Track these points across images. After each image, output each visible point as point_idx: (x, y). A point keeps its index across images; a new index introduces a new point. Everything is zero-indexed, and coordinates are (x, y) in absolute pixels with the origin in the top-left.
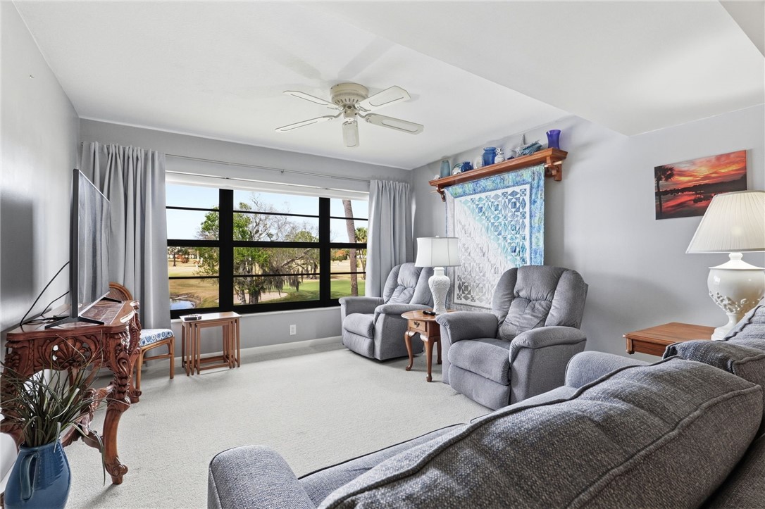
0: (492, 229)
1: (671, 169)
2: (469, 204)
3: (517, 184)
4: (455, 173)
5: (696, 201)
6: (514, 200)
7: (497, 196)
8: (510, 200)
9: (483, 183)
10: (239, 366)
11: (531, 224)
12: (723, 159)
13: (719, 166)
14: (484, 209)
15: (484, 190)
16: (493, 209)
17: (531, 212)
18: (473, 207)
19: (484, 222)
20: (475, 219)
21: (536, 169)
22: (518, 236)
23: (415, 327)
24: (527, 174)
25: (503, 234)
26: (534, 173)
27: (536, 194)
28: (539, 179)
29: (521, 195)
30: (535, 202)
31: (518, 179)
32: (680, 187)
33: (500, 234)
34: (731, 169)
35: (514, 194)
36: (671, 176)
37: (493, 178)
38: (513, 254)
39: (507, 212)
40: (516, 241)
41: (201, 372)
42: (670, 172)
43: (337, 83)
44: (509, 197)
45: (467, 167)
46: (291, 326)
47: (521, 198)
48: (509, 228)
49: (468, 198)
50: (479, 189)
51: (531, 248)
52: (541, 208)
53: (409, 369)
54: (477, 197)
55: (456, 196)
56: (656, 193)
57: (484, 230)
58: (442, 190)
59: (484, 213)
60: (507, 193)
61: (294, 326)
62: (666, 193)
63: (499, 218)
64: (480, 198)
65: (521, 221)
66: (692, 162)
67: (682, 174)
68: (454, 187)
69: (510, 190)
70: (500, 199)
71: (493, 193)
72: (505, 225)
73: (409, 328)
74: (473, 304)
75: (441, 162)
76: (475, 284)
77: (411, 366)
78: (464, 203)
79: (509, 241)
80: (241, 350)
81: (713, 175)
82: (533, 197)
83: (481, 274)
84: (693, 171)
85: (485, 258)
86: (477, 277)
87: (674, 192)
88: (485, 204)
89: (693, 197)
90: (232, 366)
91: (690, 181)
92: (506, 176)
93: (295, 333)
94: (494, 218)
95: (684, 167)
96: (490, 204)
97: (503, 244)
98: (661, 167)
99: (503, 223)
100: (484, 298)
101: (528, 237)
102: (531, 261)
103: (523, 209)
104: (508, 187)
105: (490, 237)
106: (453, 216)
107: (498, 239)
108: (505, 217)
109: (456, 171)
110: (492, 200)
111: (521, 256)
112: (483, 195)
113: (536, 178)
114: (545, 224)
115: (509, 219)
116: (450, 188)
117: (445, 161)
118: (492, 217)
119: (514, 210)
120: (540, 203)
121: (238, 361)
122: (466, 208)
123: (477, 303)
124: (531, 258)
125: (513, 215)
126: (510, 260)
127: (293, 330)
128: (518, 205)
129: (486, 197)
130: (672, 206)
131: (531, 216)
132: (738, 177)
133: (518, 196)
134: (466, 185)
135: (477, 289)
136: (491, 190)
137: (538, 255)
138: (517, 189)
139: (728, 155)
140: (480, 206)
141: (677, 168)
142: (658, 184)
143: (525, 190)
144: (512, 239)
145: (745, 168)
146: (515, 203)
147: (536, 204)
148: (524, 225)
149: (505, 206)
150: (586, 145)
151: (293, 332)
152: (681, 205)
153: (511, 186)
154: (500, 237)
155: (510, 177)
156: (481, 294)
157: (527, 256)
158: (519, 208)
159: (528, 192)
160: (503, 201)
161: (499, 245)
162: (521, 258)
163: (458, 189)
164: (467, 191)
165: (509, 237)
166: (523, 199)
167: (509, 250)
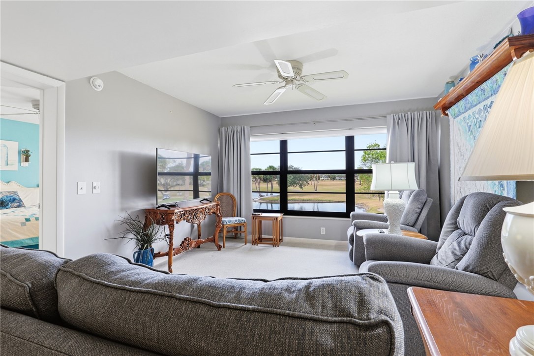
2: (463, 123)
3: (494, 92)
7: (480, 111)
14: (471, 128)
15: (472, 106)
18: (465, 127)
44: (489, 110)
46: (322, 228)
49: (462, 117)
50: (468, 106)
54: (467, 114)
55: (456, 116)
58: (446, 112)
59: (472, 132)
60: (487, 105)
61: (324, 228)
64: (469, 116)
68: (453, 108)
69: (489, 101)
71: (477, 108)
75: (447, 84)
78: (459, 123)
88: (472, 121)
93: (324, 233)
96: (475, 120)
104: (487, 98)
110: (477, 116)
112: (471, 112)
116: (451, 109)
122: (461, 128)
127: (323, 231)
129: (473, 113)
134: (460, 104)
136: (476, 105)
140: (469, 124)
151: (323, 232)
153: (489, 97)
163: (455, 109)
164: (461, 110)
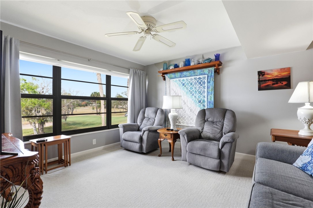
0: (189, 93)
1: (264, 72)
2: (178, 82)
3: (202, 74)
4: (171, 68)
5: (273, 84)
6: (200, 81)
7: (192, 79)
8: (198, 81)
9: (185, 73)
10: (70, 165)
11: (207, 91)
12: (282, 70)
13: (281, 72)
14: (185, 85)
15: (185, 76)
16: (189, 84)
17: (207, 86)
18: (180, 83)
19: (185, 90)
20: (181, 88)
21: (210, 69)
22: (202, 96)
23: (165, 136)
24: (206, 71)
25: (194, 95)
26: (209, 70)
27: (210, 79)
28: (212, 73)
29: (203, 79)
30: (209, 82)
31: (202, 72)
32: (267, 79)
33: (193, 95)
34: (285, 73)
35: (200, 78)
36: (264, 75)
37: (190, 71)
38: (199, 103)
39: (196, 86)
40: (201, 98)
41: (48, 172)
42: (263, 73)
43: (145, 15)
44: (198, 80)
45: (176, 66)
46: (93, 140)
47: (203, 81)
48: (198, 92)
49: (178, 79)
50: (183, 76)
51: (207, 101)
52: (212, 85)
53: (160, 156)
54: (182, 79)
55: (171, 78)
56: (258, 81)
57: (185, 93)
58: (164, 75)
59: (185, 86)
60: (196, 78)
61: (95, 140)
62: (262, 81)
63: (192, 88)
64: (183, 80)
65: (203, 90)
66: (272, 70)
67: (268, 74)
68: (170, 74)
69: (198, 77)
70: (193, 80)
71: (190, 78)
72: (195, 91)
73: (160, 137)
74: (179, 124)
75: (163, 63)
76: (180, 116)
77: (161, 154)
78: (175, 81)
79: (197, 98)
80: (71, 154)
81: (279, 75)
82: (209, 80)
83: (184, 112)
84: (272, 74)
85: (186, 105)
86: (182, 113)
87: (265, 81)
88: (186, 82)
89: (272, 83)
90: (66, 166)
91: (271, 77)
92: (196, 71)
94: (190, 88)
95: (269, 72)
96: (188, 82)
97: (194, 99)
98: (260, 71)
99: (194, 90)
100: (185, 122)
101: (206, 96)
102: (207, 106)
103: (204, 85)
104: (197, 75)
105: (188, 96)
106: (170, 87)
107: (192, 97)
108: (195, 88)
109: (172, 67)
110: (189, 81)
111: (203, 104)
112: (185, 78)
113: (210, 72)
114: (214, 91)
115: (197, 89)
116: (168, 75)
117: (165, 63)
118: (189, 88)
119: (200, 85)
120: (212, 83)
121: (69, 163)
122: (176, 84)
123: (182, 124)
124: (207, 105)
125: (199, 87)
126: (198, 106)
127: (94, 142)
128: (202, 83)
129: (186, 79)
130: (265, 86)
131: (208, 88)
132: (288, 77)
133: (202, 79)
134: (177, 74)
135: (182, 118)
136: (189, 77)
137: (211, 104)
138: (201, 76)
139: (284, 69)
140: (183, 83)
141: (266, 72)
142: (259, 77)
143: (205, 77)
144: (199, 97)
145: (290, 74)
146: (200, 82)
147: (210, 83)
148: (204, 91)
149: (195, 83)
150: (230, 61)
152: (268, 85)
153: (198, 75)
154: (193, 96)
155: (198, 71)
156: (183, 120)
157: (206, 104)
158: (202, 84)
159: (206, 78)
160: (195, 81)
161: (193, 99)
162: (203, 105)
163: (172, 75)
164: (177, 76)
165: (197, 96)
166: (204, 81)
167: (197, 102)
